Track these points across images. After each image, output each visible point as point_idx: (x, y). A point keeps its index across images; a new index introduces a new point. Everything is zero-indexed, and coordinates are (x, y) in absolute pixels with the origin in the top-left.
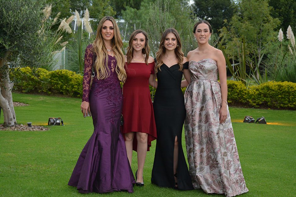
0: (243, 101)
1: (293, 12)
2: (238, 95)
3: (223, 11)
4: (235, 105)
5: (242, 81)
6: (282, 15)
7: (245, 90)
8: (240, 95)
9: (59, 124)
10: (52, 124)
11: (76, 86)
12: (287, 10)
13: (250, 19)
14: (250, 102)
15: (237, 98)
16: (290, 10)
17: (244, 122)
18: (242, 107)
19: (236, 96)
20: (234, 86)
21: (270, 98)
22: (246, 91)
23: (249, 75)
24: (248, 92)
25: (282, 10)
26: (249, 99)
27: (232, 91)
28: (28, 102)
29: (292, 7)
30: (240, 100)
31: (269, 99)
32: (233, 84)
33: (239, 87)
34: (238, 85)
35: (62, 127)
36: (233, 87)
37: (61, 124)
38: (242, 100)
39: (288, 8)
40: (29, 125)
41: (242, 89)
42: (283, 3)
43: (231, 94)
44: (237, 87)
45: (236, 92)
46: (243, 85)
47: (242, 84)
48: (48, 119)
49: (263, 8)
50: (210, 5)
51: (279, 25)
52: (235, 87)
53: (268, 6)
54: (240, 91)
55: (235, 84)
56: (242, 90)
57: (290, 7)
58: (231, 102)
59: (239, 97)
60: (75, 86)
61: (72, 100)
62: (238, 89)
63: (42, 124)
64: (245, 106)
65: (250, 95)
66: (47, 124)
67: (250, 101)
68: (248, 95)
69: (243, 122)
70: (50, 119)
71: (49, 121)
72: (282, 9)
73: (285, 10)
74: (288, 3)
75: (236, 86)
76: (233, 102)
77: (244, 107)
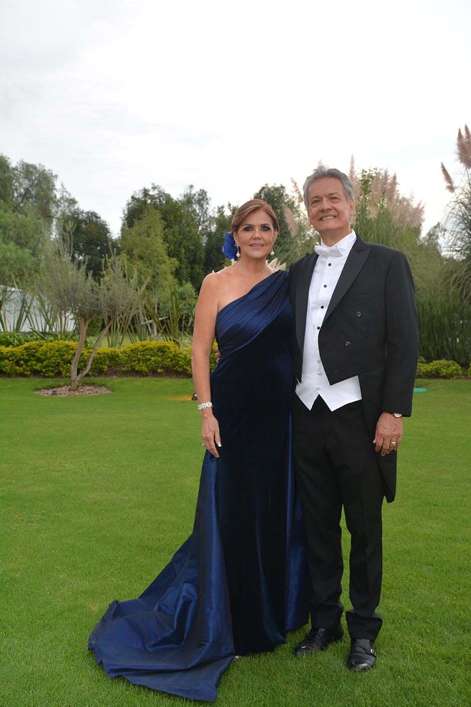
0: (179, 369)
1: (183, 251)
2: (172, 360)
3: (99, 248)
4: (167, 376)
5: (174, 341)
6: (171, 254)
7: (180, 354)
8: (174, 361)
12: (177, 250)
13: (141, 258)
14: (188, 370)
15: (171, 365)
16: (180, 249)
17: (193, 399)
18: (177, 376)
19: (168, 362)
20: (166, 348)
21: (214, 363)
22: (181, 356)
23: (181, 331)
24: (186, 356)
25: (171, 249)
26: (186, 366)
27: (163, 355)
29: (182, 246)
30: (175, 368)
31: (214, 365)
32: (165, 347)
33: (172, 349)
34: (171, 347)
36: (164, 350)
38: (177, 367)
39: (177, 246)
41: (177, 352)
42: (171, 240)
43: (161, 360)
44: (170, 350)
45: (169, 357)
46: (177, 347)
47: (175, 346)
49: (157, 245)
50: (81, 240)
51: (178, 268)
52: (167, 350)
53: (162, 243)
54: (174, 355)
55: (167, 346)
56: (177, 354)
57: (180, 245)
58: (162, 370)
59: (173, 364)
62: (171, 353)
64: (181, 376)
65: (187, 360)
67: (188, 368)
68: (185, 361)
69: (191, 399)
72: (172, 247)
73: (175, 249)
74: (177, 241)
75: (168, 348)
76: (164, 371)
77: (180, 378)
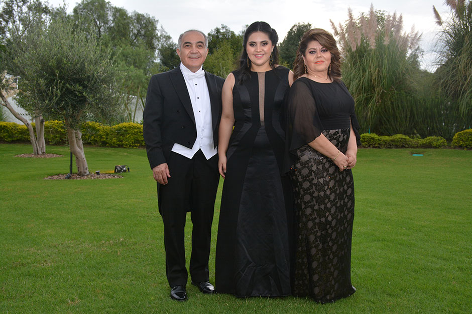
9: (125, 171)
10: (119, 171)
11: (105, 136)
28: (60, 153)
35: (128, 173)
37: (127, 171)
40: (98, 173)
48: (115, 167)
60: (103, 137)
61: (102, 149)
63: (107, 172)
66: (113, 172)
70: (116, 167)
71: (116, 168)
